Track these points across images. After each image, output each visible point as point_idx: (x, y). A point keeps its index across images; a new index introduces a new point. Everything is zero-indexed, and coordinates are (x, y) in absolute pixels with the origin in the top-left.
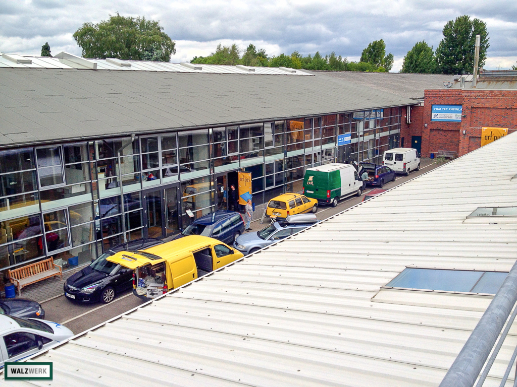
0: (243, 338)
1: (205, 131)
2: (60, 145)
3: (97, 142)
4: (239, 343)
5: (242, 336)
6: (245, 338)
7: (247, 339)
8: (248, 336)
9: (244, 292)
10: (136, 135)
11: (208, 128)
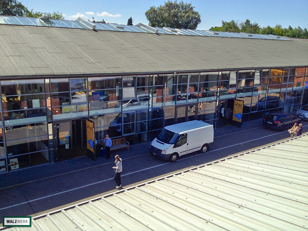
0: (239, 206)
1: (217, 73)
2: (136, 76)
3: (154, 76)
4: (236, 209)
5: (238, 205)
6: (240, 206)
7: (241, 207)
8: (242, 205)
9: (239, 177)
10: (176, 73)
11: (219, 71)
